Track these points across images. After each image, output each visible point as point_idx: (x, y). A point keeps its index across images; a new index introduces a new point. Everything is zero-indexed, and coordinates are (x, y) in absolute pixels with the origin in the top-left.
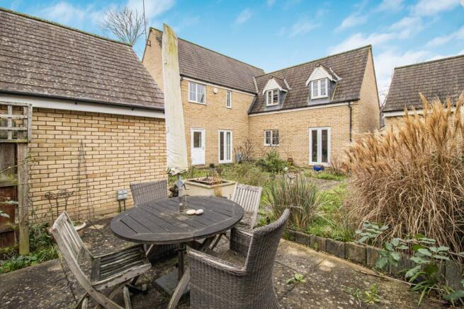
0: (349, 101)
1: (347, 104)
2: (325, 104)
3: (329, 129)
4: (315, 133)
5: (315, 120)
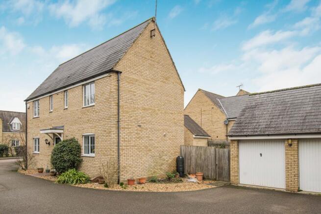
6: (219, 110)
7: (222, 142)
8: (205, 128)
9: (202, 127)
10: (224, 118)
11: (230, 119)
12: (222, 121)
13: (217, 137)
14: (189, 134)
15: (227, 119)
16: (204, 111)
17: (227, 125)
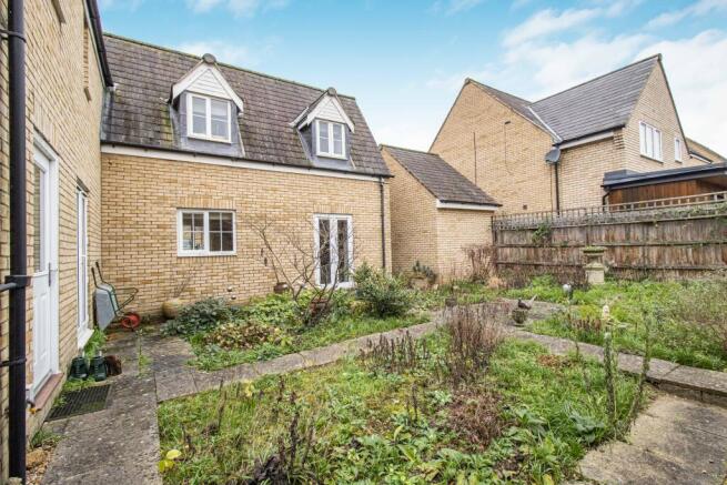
0: (380, 176)
1: (376, 179)
2: (346, 172)
3: (350, 220)
4: (324, 225)
5: (325, 199)
6: (527, 125)
7: (539, 220)
8: (487, 186)
9: (479, 185)
10: (546, 145)
11: (565, 142)
12: (540, 156)
13: (525, 207)
14: (423, 199)
15: (558, 145)
16: (484, 137)
17: (556, 165)
